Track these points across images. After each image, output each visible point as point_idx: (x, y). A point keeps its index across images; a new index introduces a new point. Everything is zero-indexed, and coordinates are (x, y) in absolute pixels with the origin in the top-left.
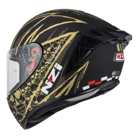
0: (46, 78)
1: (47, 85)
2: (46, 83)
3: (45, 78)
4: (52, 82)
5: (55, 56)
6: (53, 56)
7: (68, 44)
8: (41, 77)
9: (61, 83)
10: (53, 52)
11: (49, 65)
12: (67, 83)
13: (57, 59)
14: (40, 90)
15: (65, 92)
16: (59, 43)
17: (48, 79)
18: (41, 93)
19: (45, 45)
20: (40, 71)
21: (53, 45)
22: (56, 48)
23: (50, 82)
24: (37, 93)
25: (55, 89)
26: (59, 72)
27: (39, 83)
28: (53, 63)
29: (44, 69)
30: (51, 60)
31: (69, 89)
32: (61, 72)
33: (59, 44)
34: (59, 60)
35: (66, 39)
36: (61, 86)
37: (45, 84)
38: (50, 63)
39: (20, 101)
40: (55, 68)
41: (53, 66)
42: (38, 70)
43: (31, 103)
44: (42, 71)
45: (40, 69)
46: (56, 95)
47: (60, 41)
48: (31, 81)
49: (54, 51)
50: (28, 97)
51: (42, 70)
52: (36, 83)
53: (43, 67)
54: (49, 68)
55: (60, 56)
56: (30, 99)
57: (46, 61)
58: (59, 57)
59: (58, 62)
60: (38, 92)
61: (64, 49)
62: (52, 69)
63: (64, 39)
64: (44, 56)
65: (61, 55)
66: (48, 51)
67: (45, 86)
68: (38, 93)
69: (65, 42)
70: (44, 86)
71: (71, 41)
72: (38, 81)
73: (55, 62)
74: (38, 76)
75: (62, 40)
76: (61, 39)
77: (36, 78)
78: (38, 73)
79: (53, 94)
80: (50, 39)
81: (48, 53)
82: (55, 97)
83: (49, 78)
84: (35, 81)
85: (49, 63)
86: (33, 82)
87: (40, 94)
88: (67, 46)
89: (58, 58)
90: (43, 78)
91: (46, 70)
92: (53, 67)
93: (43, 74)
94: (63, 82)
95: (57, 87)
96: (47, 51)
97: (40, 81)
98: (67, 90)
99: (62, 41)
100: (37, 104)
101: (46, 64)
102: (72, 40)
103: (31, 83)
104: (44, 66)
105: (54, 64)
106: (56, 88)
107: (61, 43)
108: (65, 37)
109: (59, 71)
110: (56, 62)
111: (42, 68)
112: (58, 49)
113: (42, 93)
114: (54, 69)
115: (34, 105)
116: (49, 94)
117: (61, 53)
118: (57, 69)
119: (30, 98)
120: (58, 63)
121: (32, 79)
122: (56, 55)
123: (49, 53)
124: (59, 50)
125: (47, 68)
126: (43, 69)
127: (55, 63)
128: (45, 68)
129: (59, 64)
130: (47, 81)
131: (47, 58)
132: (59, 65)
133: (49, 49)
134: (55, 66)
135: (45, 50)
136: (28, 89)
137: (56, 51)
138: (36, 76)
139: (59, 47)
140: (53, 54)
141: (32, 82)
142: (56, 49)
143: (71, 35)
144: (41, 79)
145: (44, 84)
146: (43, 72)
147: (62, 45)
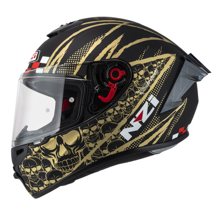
0: (134, 116)
1: (132, 126)
2: (132, 122)
3: (131, 115)
4: (141, 122)
5: (150, 85)
6: (148, 83)
7: (167, 70)
8: (126, 113)
9: (153, 125)
10: (148, 78)
11: (141, 96)
12: (161, 126)
13: (153, 90)
14: (119, 133)
15: (154, 139)
16: (155, 65)
17: (135, 117)
18: (119, 138)
19: (135, 66)
20: (126, 103)
21: (147, 67)
22: (152, 72)
23: (137, 122)
24: (111, 137)
25: (142, 134)
26: (153, 109)
27: (120, 121)
28: (147, 94)
29: (133, 102)
30: (144, 89)
31: (160, 136)
32: (156, 108)
33: (155, 67)
34: (155, 91)
35: (164, 62)
36: (152, 129)
37: (129, 123)
38: (143, 93)
39: (72, 149)
40: (149, 102)
41: (147, 98)
42: (123, 101)
43: (95, 152)
44: (128, 104)
45: (125, 100)
46: (140, 143)
47: (156, 63)
48: (107, 117)
49: (149, 76)
50: (93, 142)
51: (129, 102)
52: (113, 121)
53: (132, 98)
54: (140, 100)
55: (157, 84)
56: (95, 147)
57: (136, 89)
58: (156, 86)
59: (154, 93)
60: (114, 135)
61: (163, 76)
62: (145, 102)
63: (162, 61)
64: (134, 82)
65: (159, 83)
66: (141, 76)
67: (129, 127)
68: (113, 137)
69: (163, 66)
70: (126, 127)
71: (171, 66)
72: (119, 118)
73: (150, 92)
74: (121, 110)
75: (159, 62)
76: (158, 60)
77: (116, 113)
78: (122, 106)
79: (137, 141)
80: (143, 59)
81: (140, 78)
82: (139, 145)
83: (137, 116)
84: (114, 118)
85: (141, 93)
86: (109, 119)
87: (116, 139)
88: (167, 72)
89: (154, 88)
90: (128, 115)
91: (136, 102)
92: (146, 100)
93: (130, 108)
94: (156, 124)
95: (147, 131)
96: (138, 74)
97: (122, 119)
98: (157, 136)
99: (159, 64)
100: (105, 155)
101: (137, 94)
102: (172, 64)
103: (105, 120)
104: (133, 96)
105: (148, 96)
106: (144, 132)
107: (158, 67)
108: (162, 59)
109: (154, 107)
110: (152, 93)
111: (128, 100)
112: (155, 74)
113: (121, 138)
114: (147, 103)
115: (99, 156)
116: (131, 139)
117: (159, 81)
118: (151, 103)
119: (96, 144)
120: (153, 95)
121: (110, 114)
122: (152, 82)
123: (142, 79)
124: (156, 76)
125: (136, 100)
126: (131, 101)
127: (149, 94)
128: (135, 100)
129: (155, 96)
130: (134, 119)
131: (139, 86)
132: (155, 98)
133: (142, 72)
134: (149, 99)
135: (135, 73)
136: (97, 130)
137: (151, 77)
138: (117, 111)
139: (155, 71)
140: (148, 81)
141: (107, 119)
142: (152, 75)
143: (170, 57)
144: (125, 116)
145: (127, 125)
146: (130, 106)
147: (160, 70)
